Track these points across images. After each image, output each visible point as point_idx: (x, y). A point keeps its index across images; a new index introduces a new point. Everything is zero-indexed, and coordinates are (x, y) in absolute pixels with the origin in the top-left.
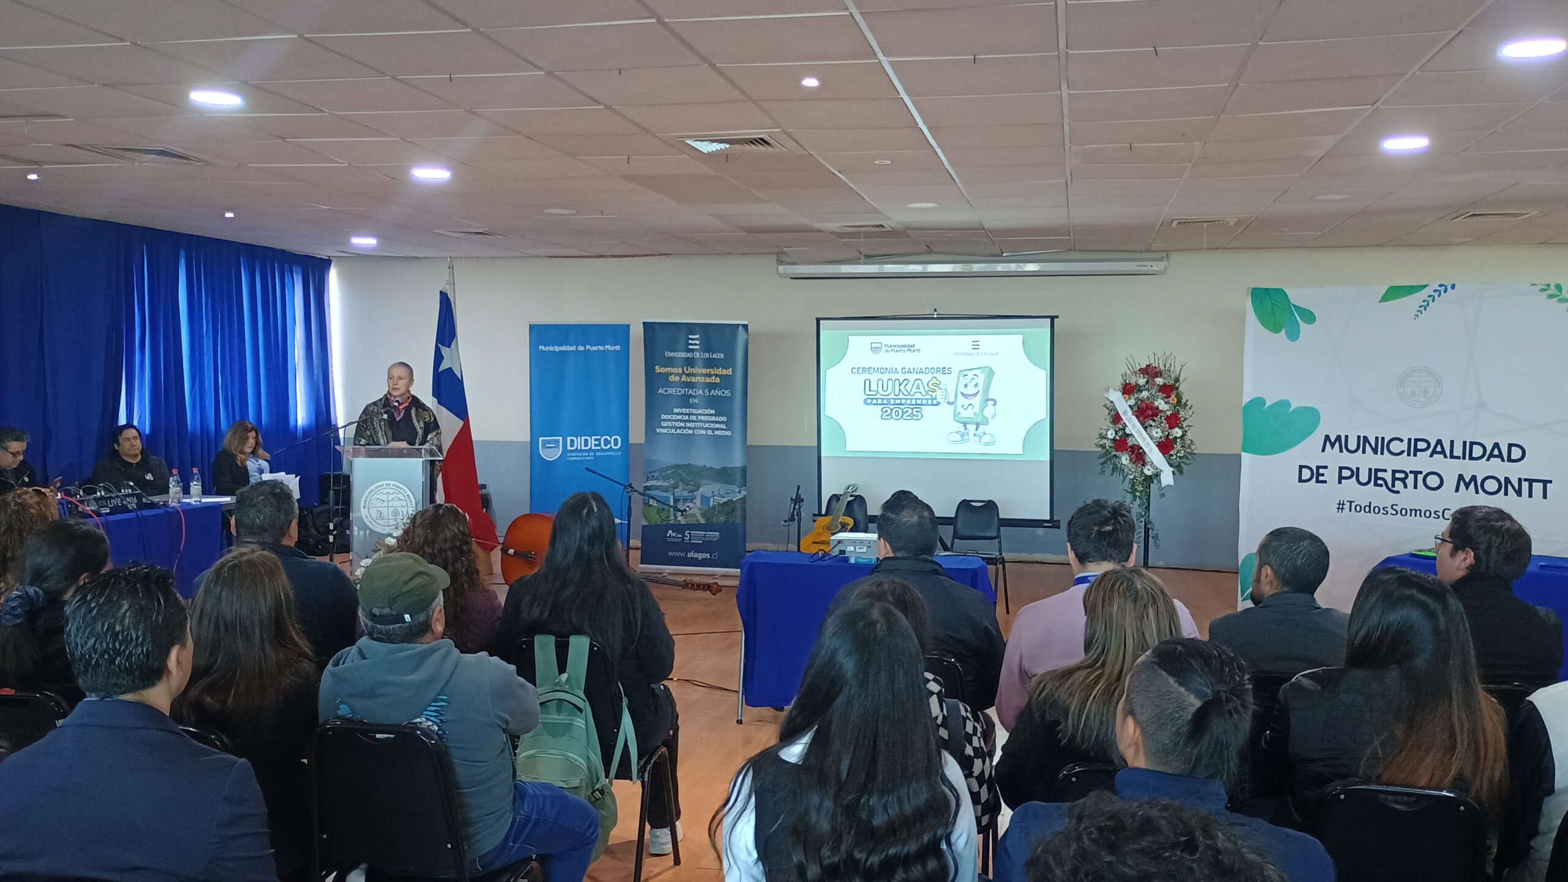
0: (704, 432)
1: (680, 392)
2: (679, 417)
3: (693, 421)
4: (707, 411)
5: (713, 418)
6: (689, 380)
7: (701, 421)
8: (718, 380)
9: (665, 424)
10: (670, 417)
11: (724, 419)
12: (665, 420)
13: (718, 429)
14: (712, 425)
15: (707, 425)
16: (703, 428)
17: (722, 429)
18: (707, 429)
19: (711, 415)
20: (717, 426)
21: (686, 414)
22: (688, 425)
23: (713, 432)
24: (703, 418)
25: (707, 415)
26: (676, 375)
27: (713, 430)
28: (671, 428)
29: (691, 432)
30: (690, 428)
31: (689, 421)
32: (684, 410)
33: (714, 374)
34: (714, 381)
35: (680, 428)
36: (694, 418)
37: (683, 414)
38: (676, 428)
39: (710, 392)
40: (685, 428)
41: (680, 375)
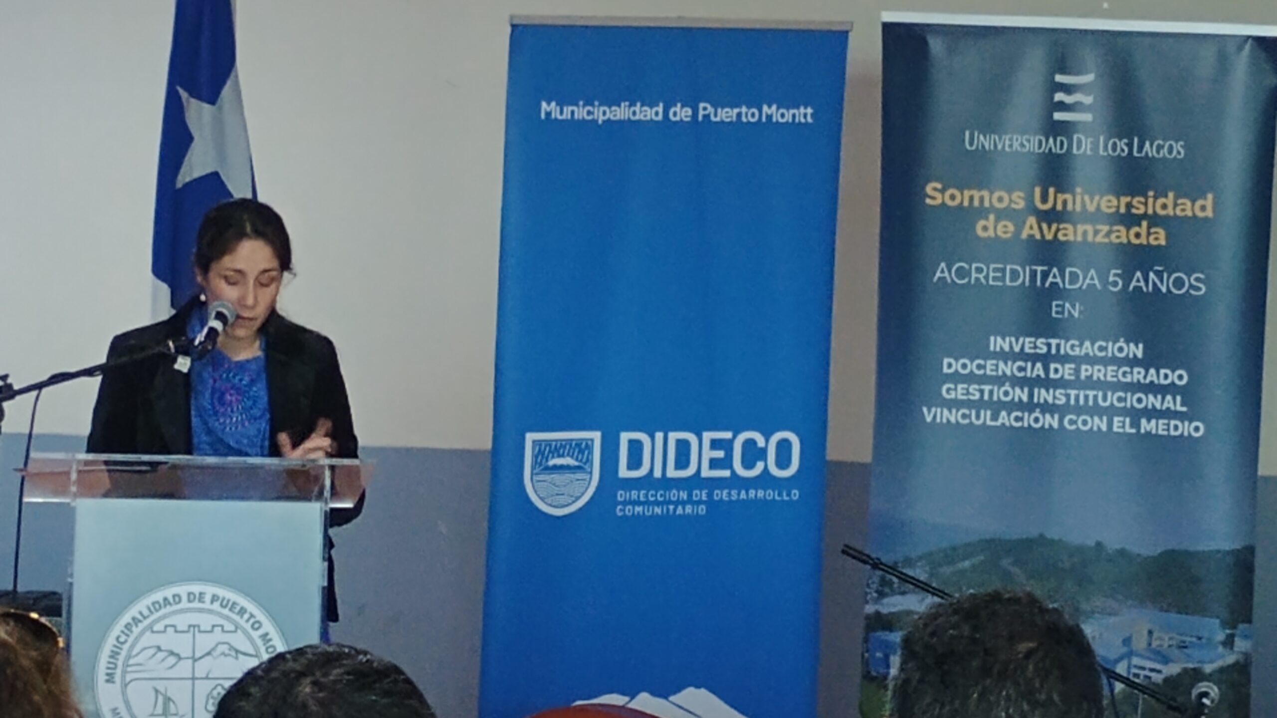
0: (1100, 423)
1: (1015, 275)
2: (1008, 368)
3: (1061, 383)
4: (1112, 349)
5: (1138, 375)
6: (1049, 237)
7: (1090, 383)
8: (1160, 237)
9: (959, 392)
10: (972, 367)
11: (1179, 377)
12: (956, 378)
13: (1152, 414)
14: (1132, 400)
15: (1113, 398)
16: (1096, 410)
17: (1168, 414)
18: (1111, 412)
19: (1133, 362)
20: (1153, 401)
21: (1034, 358)
22: (1043, 395)
23: (1136, 424)
24: (1098, 372)
25: (1114, 361)
26: (1001, 214)
27: (1136, 415)
28: (979, 405)
29: (1051, 421)
30: (1047, 408)
31: (1047, 383)
32: (1027, 343)
33: (1145, 216)
34: (1143, 240)
35: (1011, 406)
36: (1066, 371)
37: (1022, 355)
38: (997, 407)
39: (1127, 277)
40: (1030, 406)
41: (1017, 218)
